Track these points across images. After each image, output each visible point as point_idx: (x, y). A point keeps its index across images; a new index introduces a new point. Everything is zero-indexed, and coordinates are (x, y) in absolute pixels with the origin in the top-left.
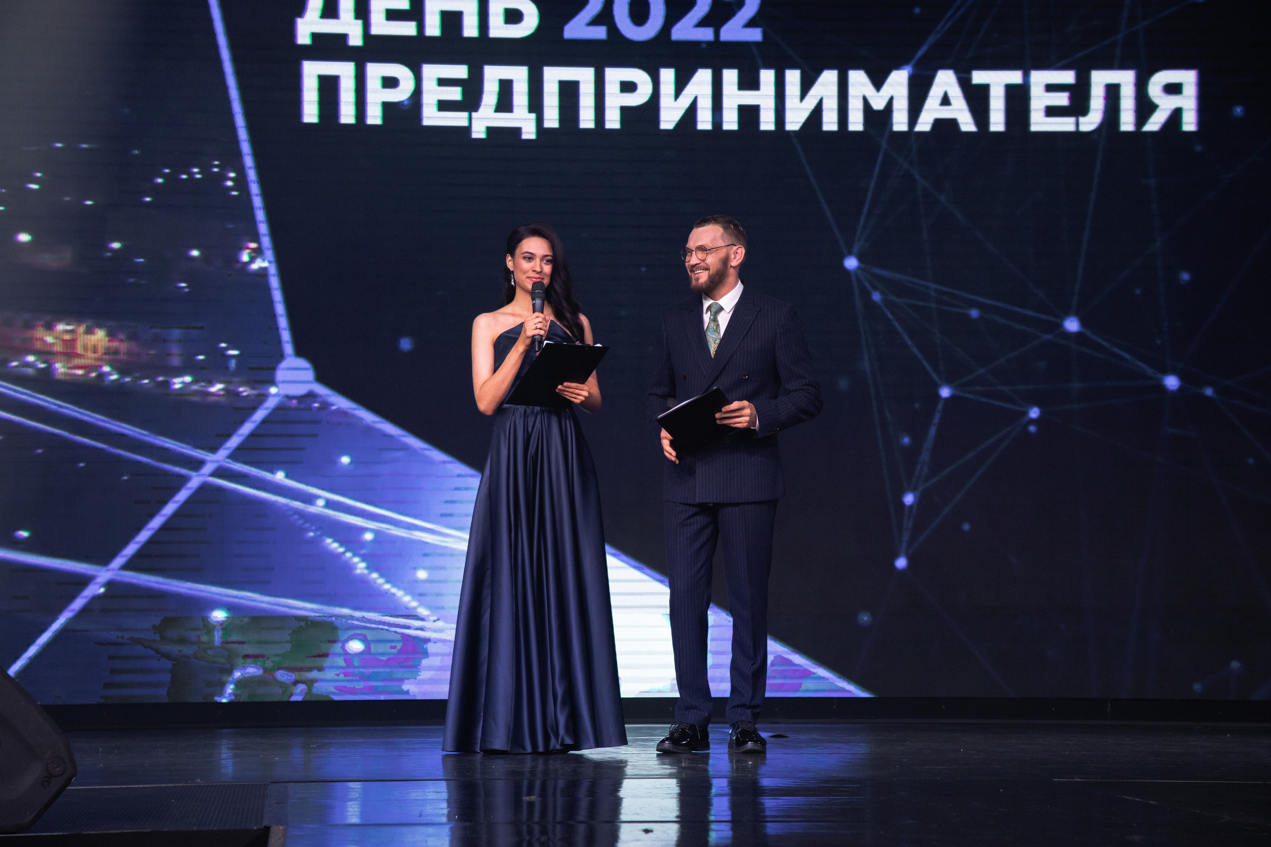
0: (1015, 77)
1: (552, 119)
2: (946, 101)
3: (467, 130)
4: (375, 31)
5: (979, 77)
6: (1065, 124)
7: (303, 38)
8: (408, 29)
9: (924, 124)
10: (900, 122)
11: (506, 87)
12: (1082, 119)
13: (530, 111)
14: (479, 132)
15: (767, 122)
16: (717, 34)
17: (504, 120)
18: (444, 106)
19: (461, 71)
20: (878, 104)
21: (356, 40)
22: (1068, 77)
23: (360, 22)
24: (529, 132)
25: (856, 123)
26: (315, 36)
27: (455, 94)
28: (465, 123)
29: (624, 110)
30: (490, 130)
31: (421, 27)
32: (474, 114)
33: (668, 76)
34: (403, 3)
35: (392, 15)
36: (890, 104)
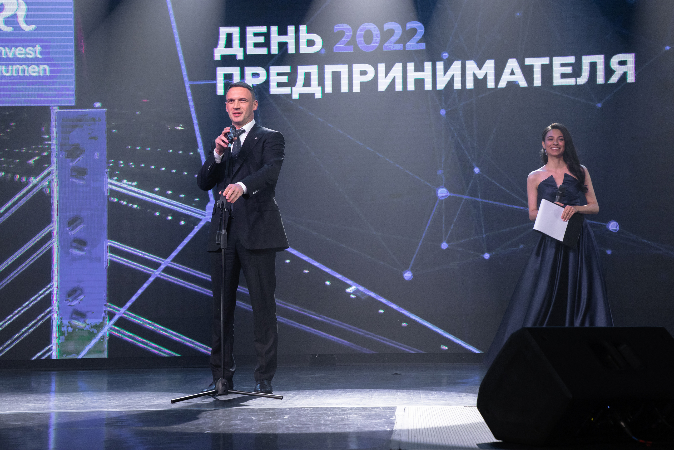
0: (546, 61)
1: (329, 89)
2: (512, 73)
3: (290, 96)
4: (248, 53)
5: (528, 61)
6: (570, 82)
7: (217, 57)
8: (264, 51)
9: (502, 84)
10: (491, 84)
11: (308, 75)
12: (578, 79)
13: (319, 86)
14: (295, 96)
15: (428, 86)
16: (404, 47)
17: (307, 90)
18: (280, 85)
19: (287, 69)
20: (480, 76)
21: (240, 57)
22: (571, 59)
23: (242, 49)
24: (318, 96)
25: (470, 85)
26: (223, 57)
27: (285, 79)
28: (290, 93)
29: (362, 84)
30: (300, 95)
31: (269, 50)
32: (294, 89)
33: (382, 67)
34: (261, 40)
35: (257, 45)
36: (486, 76)
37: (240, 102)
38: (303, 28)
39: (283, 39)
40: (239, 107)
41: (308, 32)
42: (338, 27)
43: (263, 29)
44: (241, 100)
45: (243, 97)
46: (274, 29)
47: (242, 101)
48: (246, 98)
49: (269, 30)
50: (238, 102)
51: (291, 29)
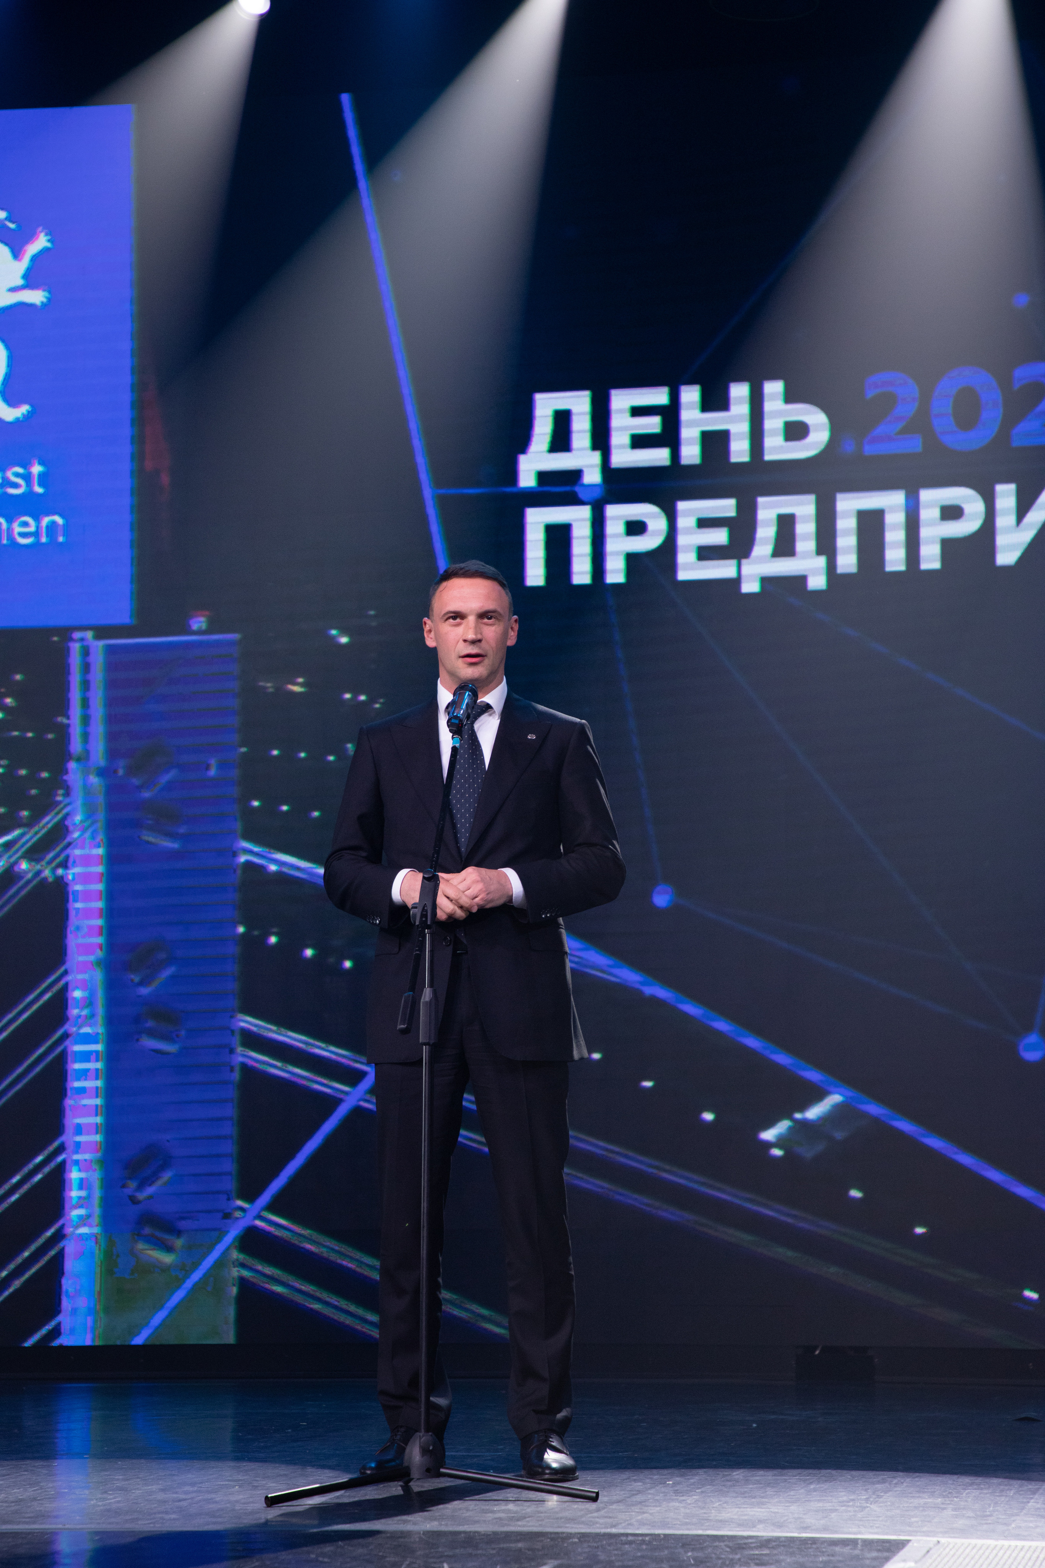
1: (848, 561)
3: (736, 582)
4: (615, 463)
7: (527, 480)
8: (660, 456)
11: (786, 524)
13: (820, 552)
14: (750, 587)
17: (784, 567)
18: (706, 553)
19: (726, 507)
21: (593, 477)
23: (598, 453)
24: (818, 582)
26: (544, 477)
27: (720, 537)
28: (734, 574)
29: (947, 544)
30: (765, 581)
31: (676, 455)
32: (745, 563)
33: (1006, 494)
34: (653, 424)
35: (640, 442)
37: (480, 621)
38: (774, 388)
39: (715, 421)
40: (479, 637)
41: (790, 397)
42: (876, 383)
43: (659, 397)
44: (483, 615)
45: (490, 606)
46: (691, 395)
47: (486, 620)
48: (499, 610)
49: (675, 397)
50: (477, 623)
51: (739, 391)
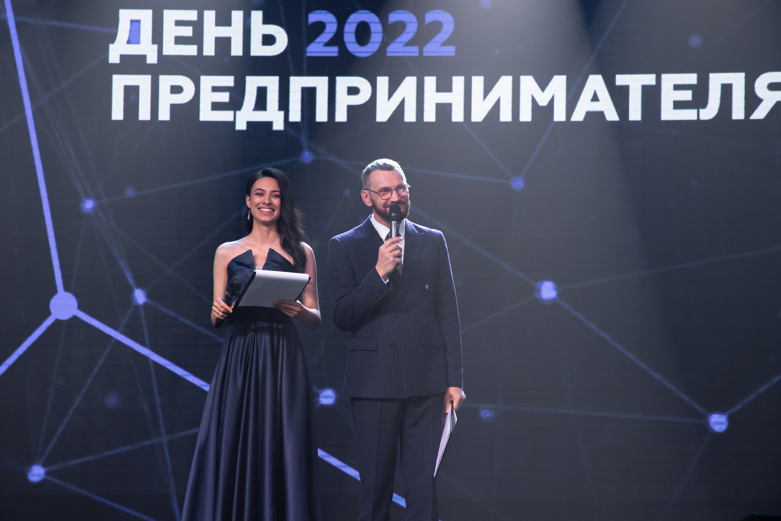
0: (650, 79)
1: (295, 116)
2: (595, 98)
3: (233, 124)
4: (165, 52)
5: (621, 80)
6: (689, 115)
7: (114, 58)
8: (191, 50)
9: (578, 116)
10: (559, 115)
11: (262, 92)
12: (701, 111)
13: (280, 109)
15: (458, 116)
16: (421, 51)
17: (260, 117)
18: (216, 106)
19: (229, 81)
20: (543, 102)
21: (152, 59)
22: (691, 78)
23: (156, 46)
24: (279, 125)
25: (526, 116)
26: (122, 57)
27: (224, 97)
28: (231, 119)
29: (350, 109)
30: (249, 124)
31: (200, 49)
32: (238, 113)
33: (383, 82)
34: (188, 31)
35: (179, 40)
36: (552, 102)
38: (256, 15)
39: (223, 32)
41: (266, 21)
42: (314, 17)
43: (192, 15)
46: (210, 16)
49: (201, 17)
51: (237, 16)
